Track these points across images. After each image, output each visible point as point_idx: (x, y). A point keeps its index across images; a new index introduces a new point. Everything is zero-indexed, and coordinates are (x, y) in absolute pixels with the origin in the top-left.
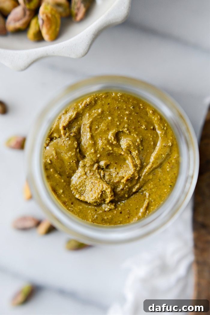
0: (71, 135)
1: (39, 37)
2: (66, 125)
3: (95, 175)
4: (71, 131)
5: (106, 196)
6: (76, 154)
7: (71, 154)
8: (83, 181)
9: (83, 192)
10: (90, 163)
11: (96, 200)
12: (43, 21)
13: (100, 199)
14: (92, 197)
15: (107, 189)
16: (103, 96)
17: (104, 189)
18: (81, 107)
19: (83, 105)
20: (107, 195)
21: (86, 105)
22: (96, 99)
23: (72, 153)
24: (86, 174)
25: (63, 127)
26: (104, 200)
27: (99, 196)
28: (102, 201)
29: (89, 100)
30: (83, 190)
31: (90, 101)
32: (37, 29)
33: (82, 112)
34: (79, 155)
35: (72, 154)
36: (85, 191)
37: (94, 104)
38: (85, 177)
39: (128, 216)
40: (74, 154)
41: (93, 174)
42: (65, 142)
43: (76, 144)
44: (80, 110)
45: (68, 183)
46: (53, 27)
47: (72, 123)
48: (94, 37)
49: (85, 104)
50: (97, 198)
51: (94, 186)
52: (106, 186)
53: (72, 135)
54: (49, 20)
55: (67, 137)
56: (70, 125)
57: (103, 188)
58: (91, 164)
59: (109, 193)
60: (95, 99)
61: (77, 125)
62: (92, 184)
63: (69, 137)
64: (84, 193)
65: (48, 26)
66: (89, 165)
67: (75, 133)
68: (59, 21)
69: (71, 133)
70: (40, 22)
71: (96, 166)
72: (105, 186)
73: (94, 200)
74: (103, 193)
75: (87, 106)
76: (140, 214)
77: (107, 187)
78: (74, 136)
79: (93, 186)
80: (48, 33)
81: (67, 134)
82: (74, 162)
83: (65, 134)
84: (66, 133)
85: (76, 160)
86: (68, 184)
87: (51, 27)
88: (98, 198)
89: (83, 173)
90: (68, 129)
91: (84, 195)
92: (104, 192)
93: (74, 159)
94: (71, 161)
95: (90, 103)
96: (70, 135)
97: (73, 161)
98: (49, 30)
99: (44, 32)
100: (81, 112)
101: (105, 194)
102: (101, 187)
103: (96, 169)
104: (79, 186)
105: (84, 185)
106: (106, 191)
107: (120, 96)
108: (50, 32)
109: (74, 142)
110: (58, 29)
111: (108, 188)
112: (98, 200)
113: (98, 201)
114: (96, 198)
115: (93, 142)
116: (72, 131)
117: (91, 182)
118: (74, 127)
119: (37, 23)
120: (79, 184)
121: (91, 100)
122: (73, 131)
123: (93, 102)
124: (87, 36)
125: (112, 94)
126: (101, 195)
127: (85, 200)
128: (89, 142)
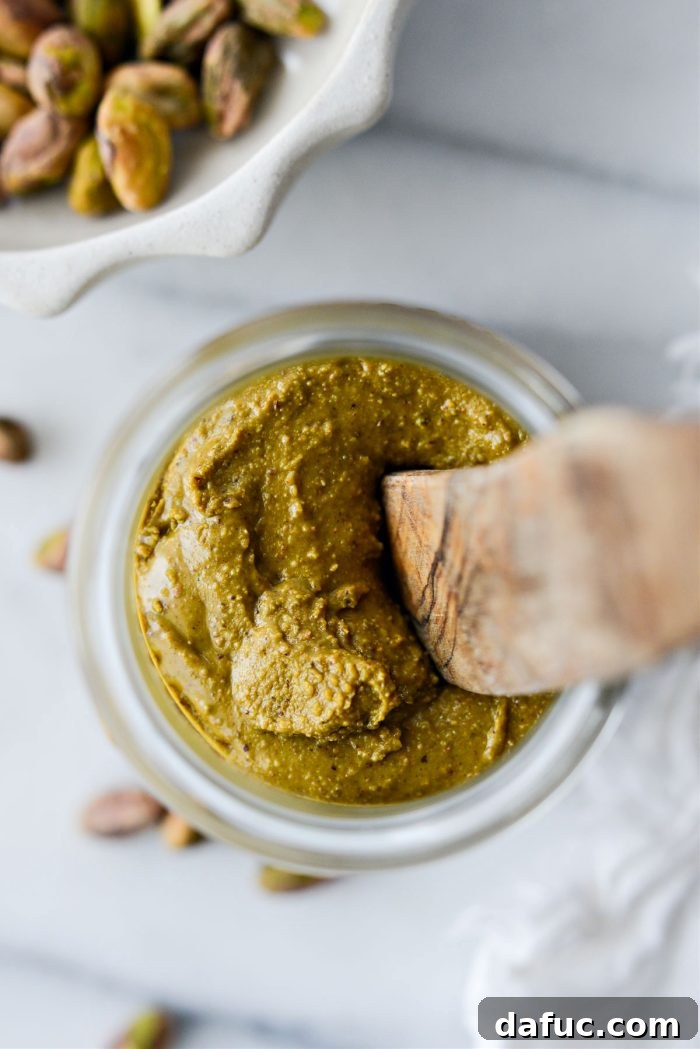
0: (226, 505)
1: (106, 202)
2: (206, 474)
3: (320, 638)
4: (224, 492)
5: (371, 698)
6: (246, 571)
7: (227, 573)
8: (278, 665)
9: (282, 704)
10: (298, 596)
11: (337, 722)
12: (113, 148)
13: (351, 716)
14: (320, 714)
15: (371, 675)
16: (332, 377)
17: (363, 678)
18: (256, 413)
19: (265, 405)
20: (376, 695)
21: (275, 407)
22: (308, 383)
23: (232, 567)
24: (284, 637)
25: (197, 479)
26: (366, 718)
27: (348, 704)
28: (357, 721)
29: (283, 390)
30: (282, 698)
31: (288, 391)
32: (98, 174)
33: (263, 429)
34: (254, 575)
35: (232, 573)
36: (288, 700)
37: (302, 401)
38: (283, 648)
39: (450, 766)
40: (238, 570)
41: (312, 635)
42: (204, 532)
43: (245, 537)
44: (253, 423)
45: (223, 678)
46: (149, 164)
47: (225, 468)
48: (278, 183)
49: (271, 405)
50: (338, 712)
51: (323, 675)
52: (368, 667)
53: (229, 505)
54: (132, 144)
55: (213, 513)
56: (220, 471)
57: (358, 674)
58: (300, 600)
59: (383, 685)
60: (303, 384)
61: (245, 474)
62: (312, 671)
63: (218, 512)
64: (285, 709)
65: (132, 164)
66: (296, 602)
67: (238, 498)
68: (164, 141)
69: (226, 499)
70: (105, 152)
71: (319, 604)
72: (364, 668)
73: (330, 723)
74: (360, 689)
75: (277, 407)
76: (487, 754)
77: (371, 667)
78: (234, 509)
79: (318, 676)
80: (131, 184)
81: (212, 504)
82: (238, 598)
83: (203, 504)
84: (208, 500)
85: (246, 592)
86: (222, 681)
87: (139, 165)
88: (344, 712)
89: (274, 635)
90: (212, 487)
91: (287, 715)
92: (362, 688)
93: (238, 587)
94: (229, 597)
95: (290, 396)
96: (220, 505)
97: (234, 598)
98: (133, 174)
99: (120, 182)
100: (258, 430)
101: (366, 693)
102: (350, 674)
103: (320, 616)
104: (263, 684)
105: (284, 677)
106: (372, 682)
107: (388, 375)
108: (140, 181)
109: (237, 529)
110: (164, 170)
111: (376, 670)
112: (345, 719)
113: (345, 723)
114: (334, 712)
115: (313, 528)
116: (230, 492)
117: (309, 665)
118: (236, 481)
119: (96, 156)
120: (264, 678)
121: (291, 389)
122: (233, 493)
123: (299, 396)
124: (255, 181)
125: (362, 369)
126: (354, 701)
127: (292, 729)
128: (300, 529)
